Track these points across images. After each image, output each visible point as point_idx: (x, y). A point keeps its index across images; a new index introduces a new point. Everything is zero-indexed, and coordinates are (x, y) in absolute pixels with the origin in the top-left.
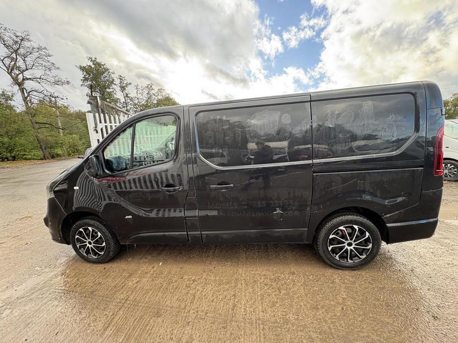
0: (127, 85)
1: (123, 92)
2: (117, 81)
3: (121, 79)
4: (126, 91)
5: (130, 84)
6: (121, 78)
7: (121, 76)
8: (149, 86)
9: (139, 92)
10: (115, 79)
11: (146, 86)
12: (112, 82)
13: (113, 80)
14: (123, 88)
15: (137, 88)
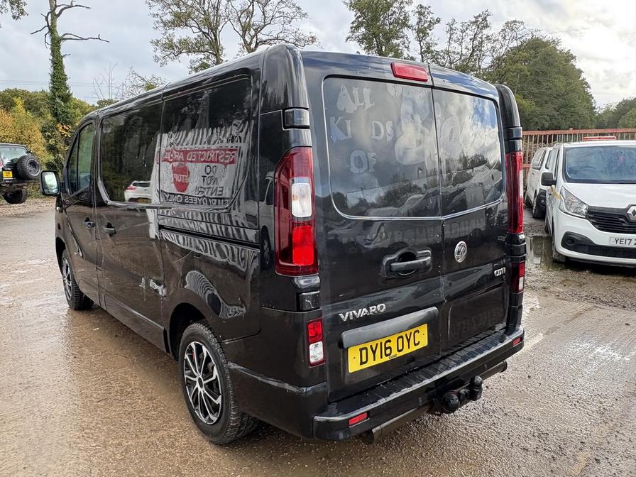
0: (431, 24)
1: (420, 41)
2: (413, 20)
3: (420, 13)
4: (428, 39)
5: (438, 21)
6: (421, 11)
7: (421, 7)
8: (480, 19)
9: (454, 37)
10: (411, 14)
11: (474, 20)
12: (404, 23)
13: (406, 18)
14: (422, 33)
15: (451, 29)
